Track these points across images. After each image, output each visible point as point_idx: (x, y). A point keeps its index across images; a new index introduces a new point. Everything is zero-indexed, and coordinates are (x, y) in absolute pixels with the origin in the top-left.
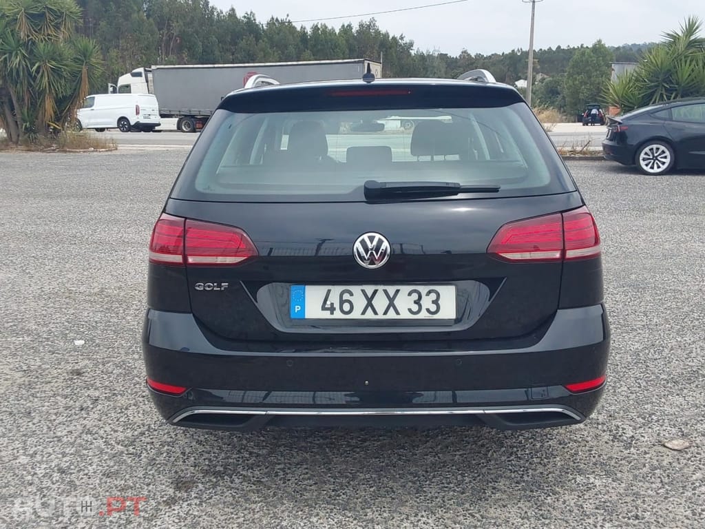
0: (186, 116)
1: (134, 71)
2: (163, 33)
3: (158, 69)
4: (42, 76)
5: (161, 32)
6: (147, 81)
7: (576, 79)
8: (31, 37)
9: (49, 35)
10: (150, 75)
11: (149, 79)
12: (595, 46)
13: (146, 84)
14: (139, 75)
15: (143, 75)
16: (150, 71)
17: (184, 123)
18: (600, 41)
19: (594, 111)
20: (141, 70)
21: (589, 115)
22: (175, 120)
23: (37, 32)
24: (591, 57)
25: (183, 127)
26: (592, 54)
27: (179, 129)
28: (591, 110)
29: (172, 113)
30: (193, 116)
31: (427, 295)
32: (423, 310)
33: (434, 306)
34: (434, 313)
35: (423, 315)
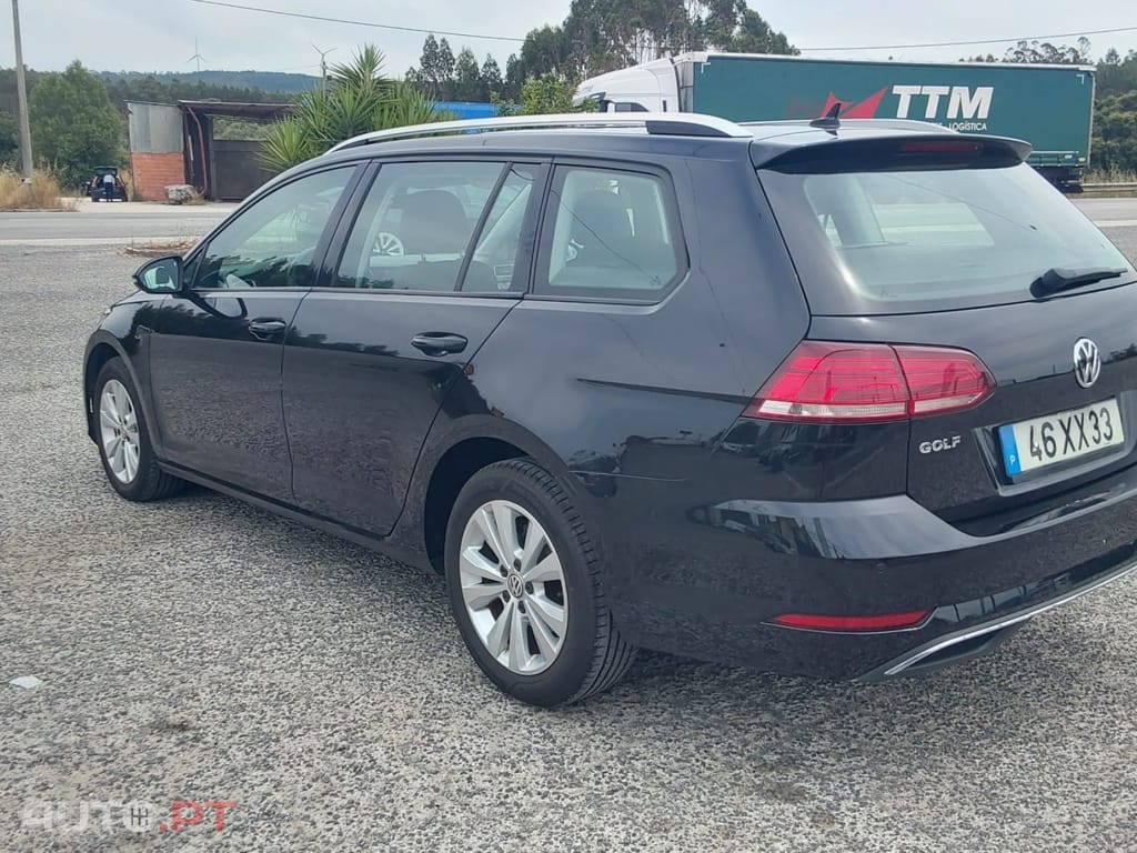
7: (46, 124)
12: (70, 70)
18: (77, 64)
19: (108, 179)
21: (101, 183)
24: (69, 90)
26: (68, 84)
28: (103, 176)
31: (1101, 415)
32: (1103, 437)
33: (1108, 429)
34: (1109, 438)
35: (1104, 443)
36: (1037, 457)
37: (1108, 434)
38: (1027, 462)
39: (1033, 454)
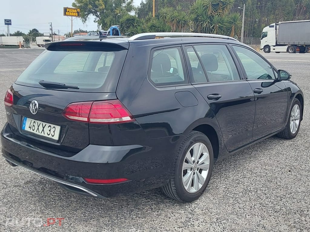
0: (292, 45)
1: (271, 25)
2: (298, 5)
3: (282, 23)
4: (215, 30)
5: (296, 5)
6: (276, 29)
8: (212, 14)
9: (219, 13)
10: (278, 26)
11: (277, 28)
13: (275, 31)
14: (273, 26)
15: (275, 26)
16: (278, 25)
17: (290, 49)
20: (274, 24)
22: (286, 47)
23: (215, 12)
25: (290, 50)
27: (288, 51)
29: (285, 44)
30: (296, 45)
31: (53, 128)
32: (51, 134)
33: (54, 133)
34: (53, 136)
35: (50, 136)
36: (30, 129)
37: (53, 135)
38: (27, 128)
39: (29, 127)
